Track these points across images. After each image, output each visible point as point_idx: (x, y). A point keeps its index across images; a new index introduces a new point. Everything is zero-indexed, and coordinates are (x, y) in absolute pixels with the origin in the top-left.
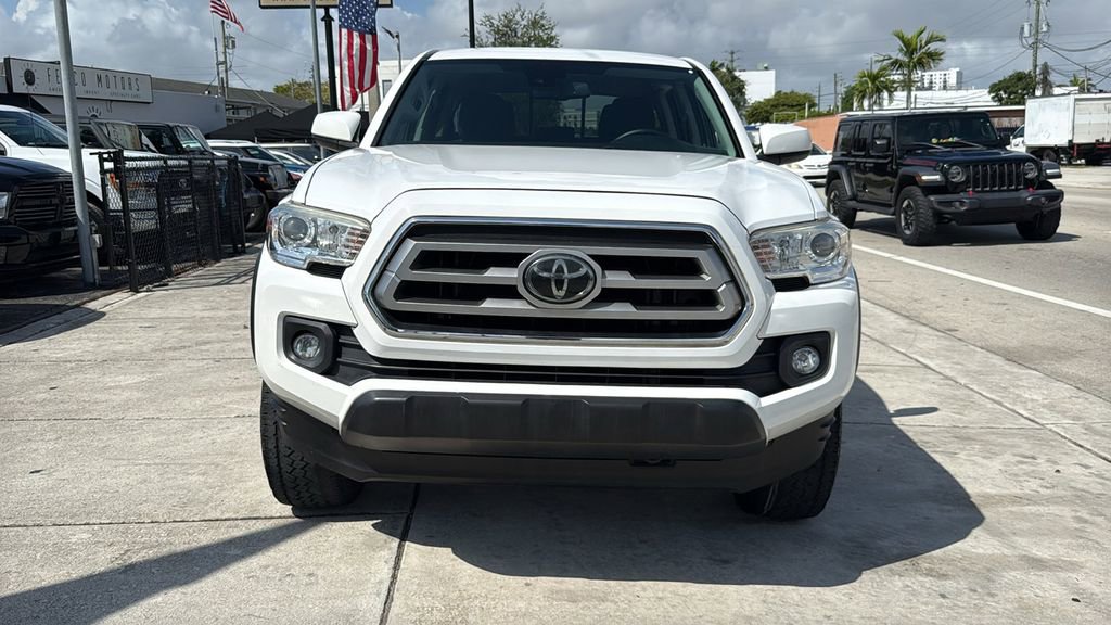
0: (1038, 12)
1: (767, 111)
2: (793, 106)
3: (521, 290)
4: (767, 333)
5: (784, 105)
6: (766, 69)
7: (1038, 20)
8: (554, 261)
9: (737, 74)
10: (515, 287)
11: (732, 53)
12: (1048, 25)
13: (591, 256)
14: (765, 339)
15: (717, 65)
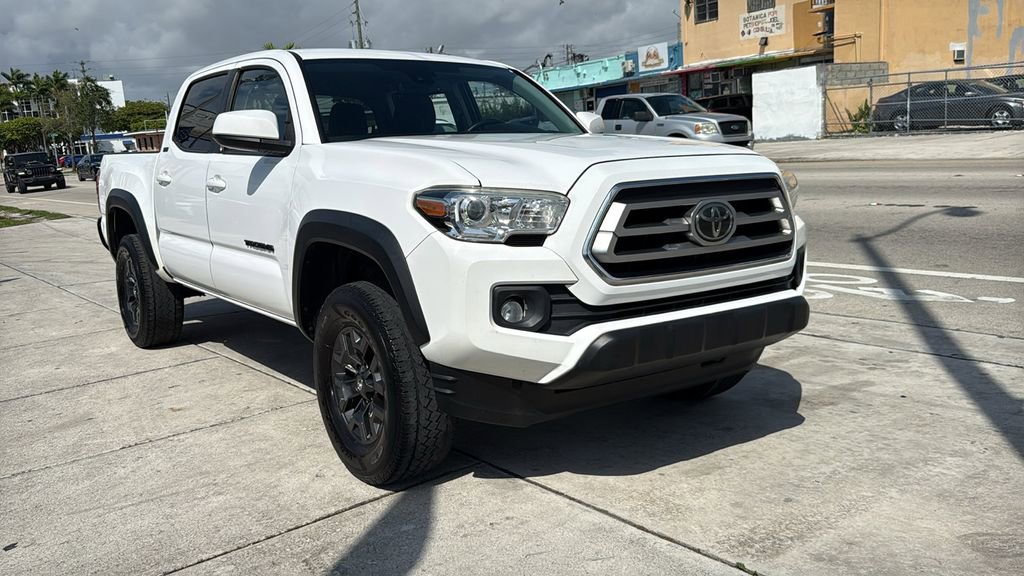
0: (360, 32)
1: (123, 120)
2: (148, 115)
3: (695, 233)
5: (139, 114)
6: (112, 79)
7: (361, 38)
8: (711, 208)
9: (99, 83)
11: (82, 64)
12: (369, 42)
13: (729, 202)
15: (61, 75)
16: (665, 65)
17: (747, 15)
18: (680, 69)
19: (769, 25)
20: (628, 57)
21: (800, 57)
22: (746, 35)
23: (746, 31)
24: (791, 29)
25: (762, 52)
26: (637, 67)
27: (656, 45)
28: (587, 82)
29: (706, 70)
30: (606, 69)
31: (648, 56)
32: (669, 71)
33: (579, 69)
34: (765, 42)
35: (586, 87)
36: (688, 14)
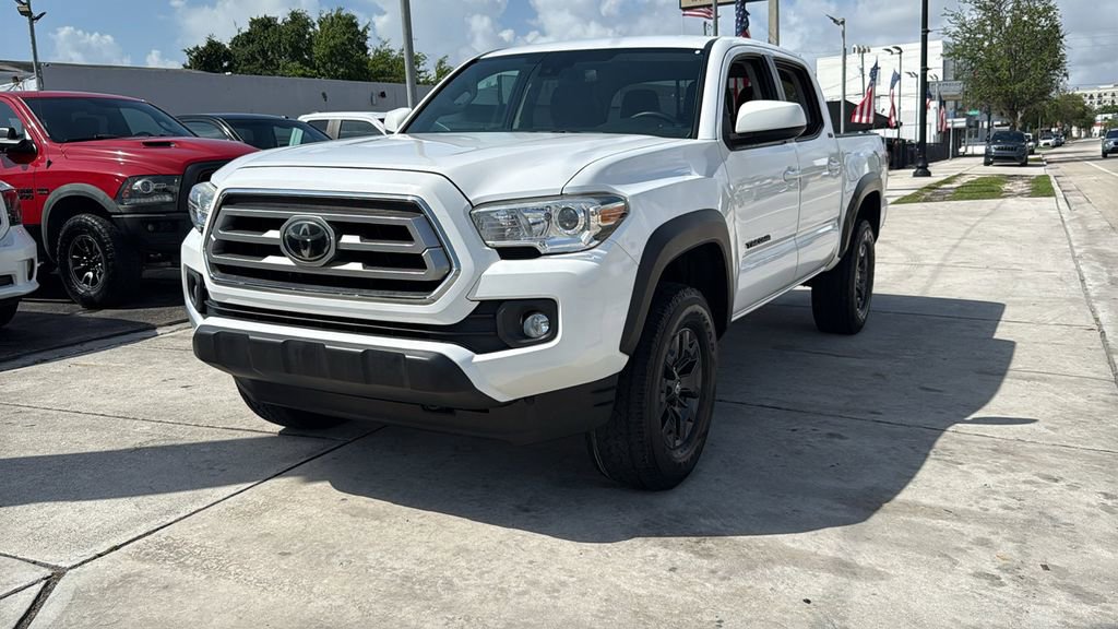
3: (283, 248)
4: (477, 295)
8: (301, 225)
10: (278, 246)
13: (328, 222)
14: (482, 302)
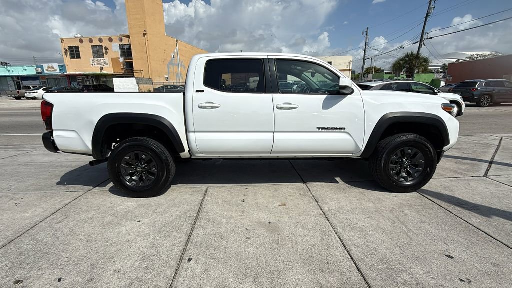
16: (58, 71)
17: (93, 59)
18: (65, 74)
19: (103, 64)
20: (37, 67)
21: (116, 75)
22: (94, 66)
23: (94, 64)
24: (112, 66)
25: (101, 72)
26: (43, 71)
27: (53, 64)
28: (15, 74)
29: (80, 75)
30: (26, 70)
31: (49, 67)
32: (61, 74)
33: (9, 69)
34: (102, 69)
35: (16, 76)
36: (66, 55)
